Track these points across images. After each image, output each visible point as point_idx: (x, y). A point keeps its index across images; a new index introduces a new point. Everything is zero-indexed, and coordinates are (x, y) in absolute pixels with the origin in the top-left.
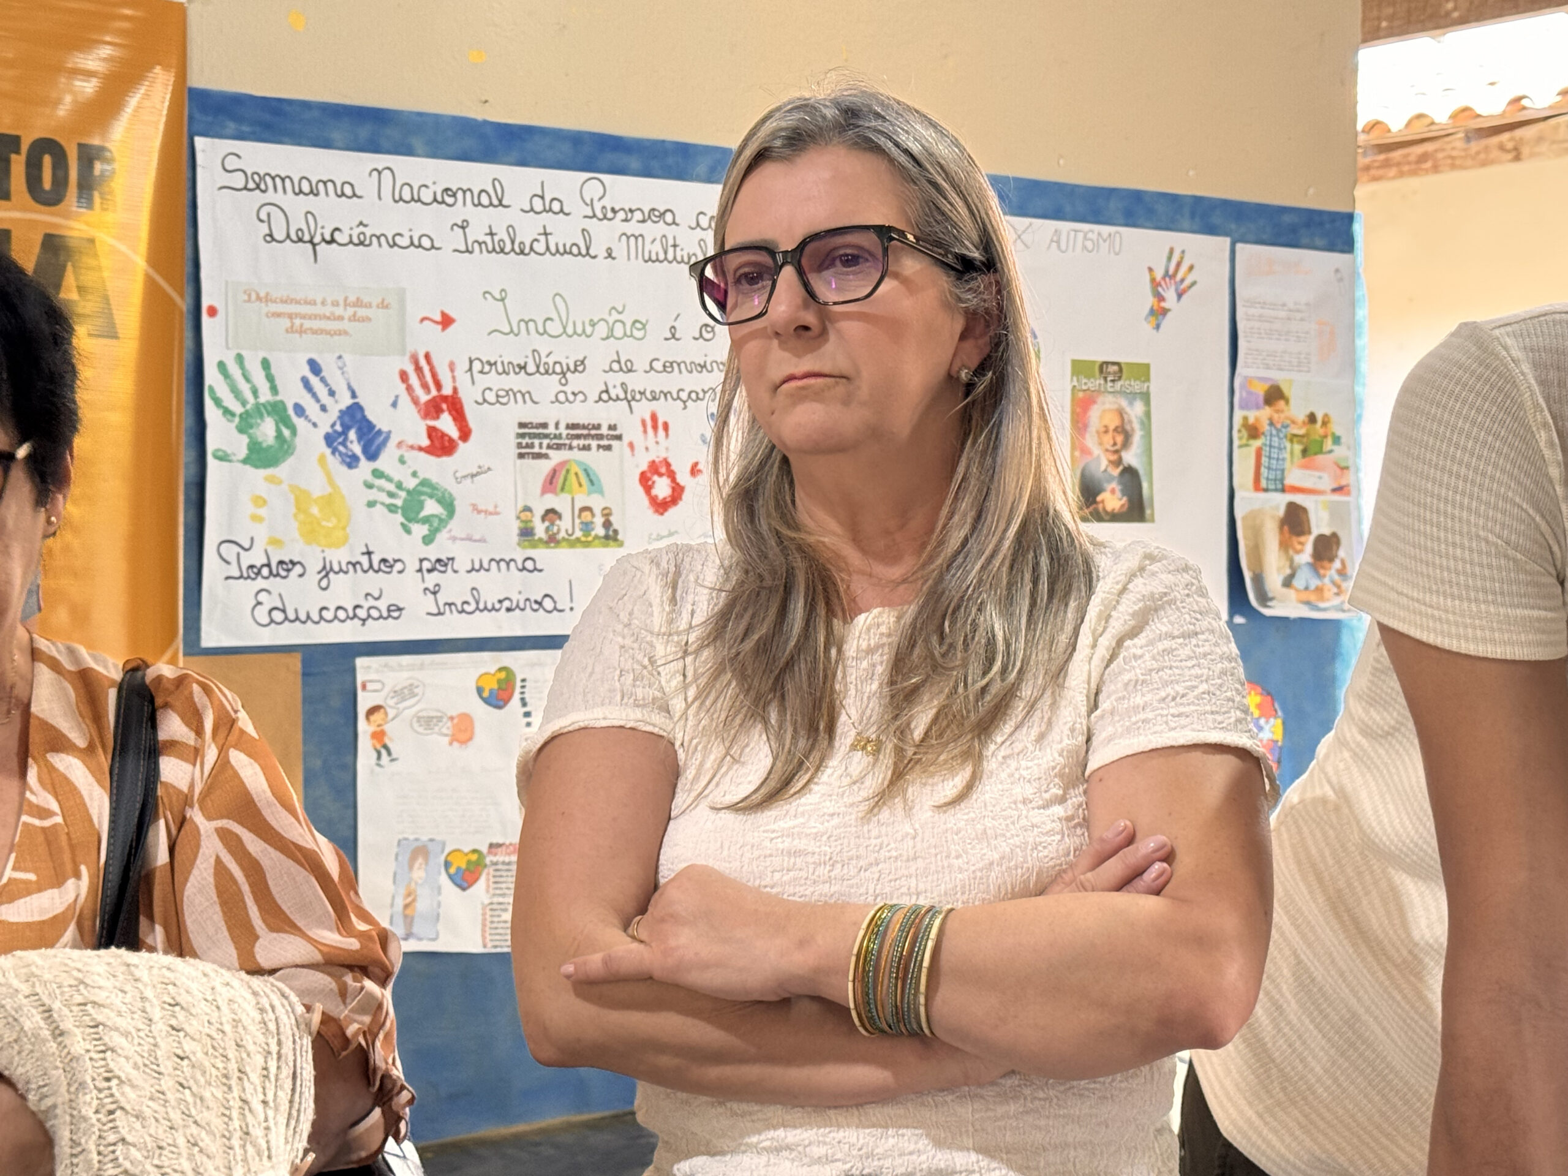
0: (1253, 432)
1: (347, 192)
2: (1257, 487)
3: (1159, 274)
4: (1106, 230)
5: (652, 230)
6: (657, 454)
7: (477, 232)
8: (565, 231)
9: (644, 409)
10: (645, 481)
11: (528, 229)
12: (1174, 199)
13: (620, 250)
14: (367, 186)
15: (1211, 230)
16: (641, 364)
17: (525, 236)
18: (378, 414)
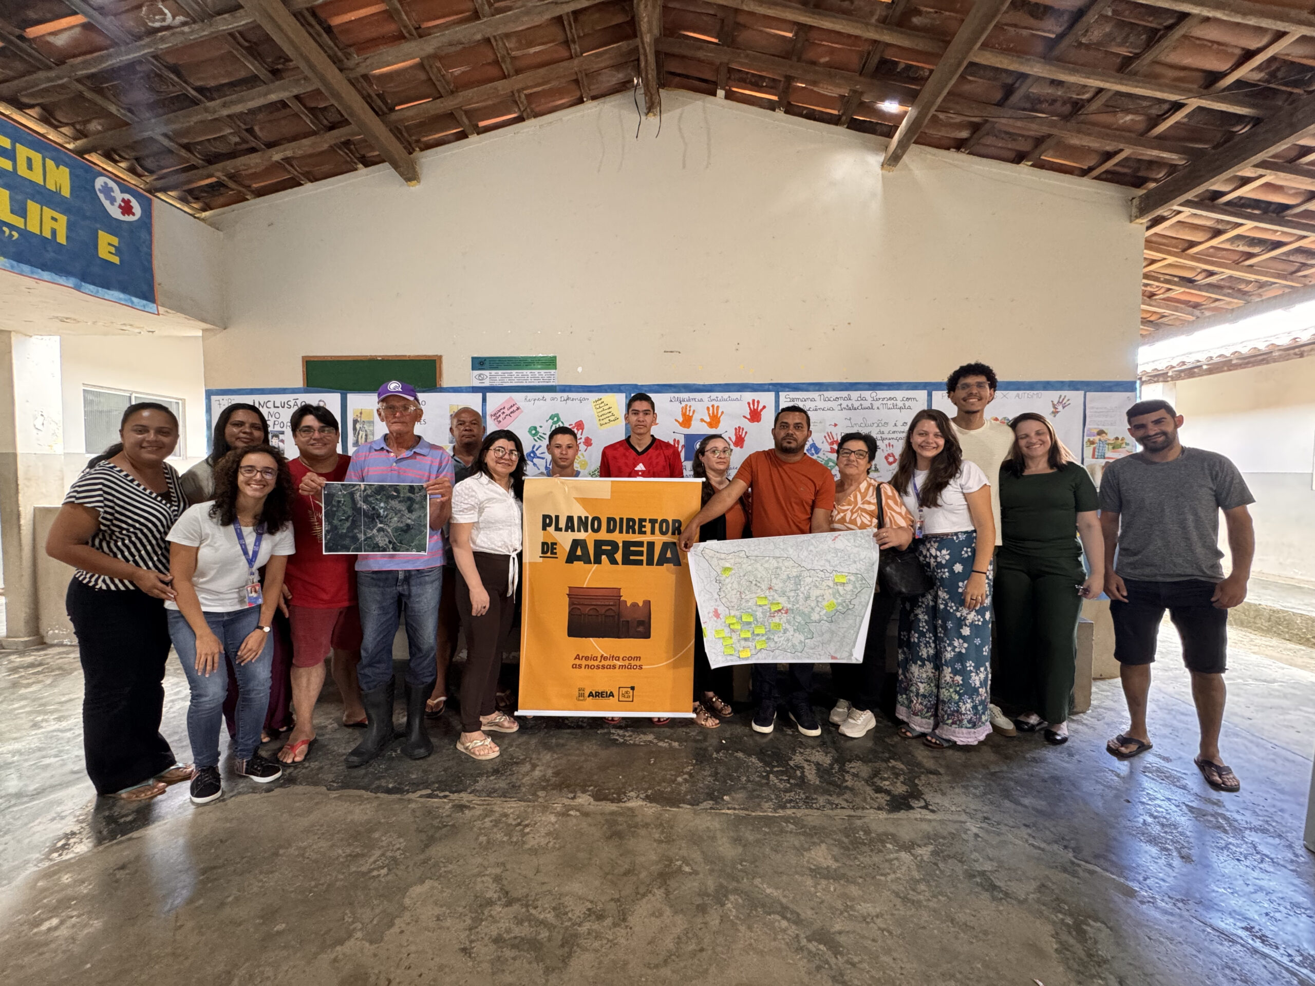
0: (1092, 443)
1: (813, 400)
2: (1093, 457)
3: (1055, 402)
4: (1035, 392)
5: (890, 402)
6: (890, 452)
7: (844, 406)
8: (866, 404)
9: (887, 442)
10: (886, 458)
11: (856, 404)
12: (1062, 382)
13: (881, 407)
14: (817, 398)
15: (1077, 389)
16: (886, 432)
17: (855, 406)
18: (819, 445)
